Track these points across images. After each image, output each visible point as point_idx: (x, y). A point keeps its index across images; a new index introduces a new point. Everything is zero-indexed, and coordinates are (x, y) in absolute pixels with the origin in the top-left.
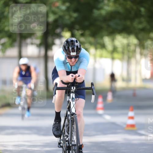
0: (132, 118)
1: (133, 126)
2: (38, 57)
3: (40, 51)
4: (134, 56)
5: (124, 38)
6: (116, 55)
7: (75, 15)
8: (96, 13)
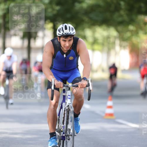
0: (110, 107)
1: (111, 115)
2: (22, 48)
3: (23, 43)
4: (114, 48)
5: (104, 30)
6: (96, 47)
7: (57, 8)
8: (78, 6)
